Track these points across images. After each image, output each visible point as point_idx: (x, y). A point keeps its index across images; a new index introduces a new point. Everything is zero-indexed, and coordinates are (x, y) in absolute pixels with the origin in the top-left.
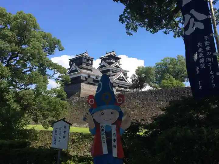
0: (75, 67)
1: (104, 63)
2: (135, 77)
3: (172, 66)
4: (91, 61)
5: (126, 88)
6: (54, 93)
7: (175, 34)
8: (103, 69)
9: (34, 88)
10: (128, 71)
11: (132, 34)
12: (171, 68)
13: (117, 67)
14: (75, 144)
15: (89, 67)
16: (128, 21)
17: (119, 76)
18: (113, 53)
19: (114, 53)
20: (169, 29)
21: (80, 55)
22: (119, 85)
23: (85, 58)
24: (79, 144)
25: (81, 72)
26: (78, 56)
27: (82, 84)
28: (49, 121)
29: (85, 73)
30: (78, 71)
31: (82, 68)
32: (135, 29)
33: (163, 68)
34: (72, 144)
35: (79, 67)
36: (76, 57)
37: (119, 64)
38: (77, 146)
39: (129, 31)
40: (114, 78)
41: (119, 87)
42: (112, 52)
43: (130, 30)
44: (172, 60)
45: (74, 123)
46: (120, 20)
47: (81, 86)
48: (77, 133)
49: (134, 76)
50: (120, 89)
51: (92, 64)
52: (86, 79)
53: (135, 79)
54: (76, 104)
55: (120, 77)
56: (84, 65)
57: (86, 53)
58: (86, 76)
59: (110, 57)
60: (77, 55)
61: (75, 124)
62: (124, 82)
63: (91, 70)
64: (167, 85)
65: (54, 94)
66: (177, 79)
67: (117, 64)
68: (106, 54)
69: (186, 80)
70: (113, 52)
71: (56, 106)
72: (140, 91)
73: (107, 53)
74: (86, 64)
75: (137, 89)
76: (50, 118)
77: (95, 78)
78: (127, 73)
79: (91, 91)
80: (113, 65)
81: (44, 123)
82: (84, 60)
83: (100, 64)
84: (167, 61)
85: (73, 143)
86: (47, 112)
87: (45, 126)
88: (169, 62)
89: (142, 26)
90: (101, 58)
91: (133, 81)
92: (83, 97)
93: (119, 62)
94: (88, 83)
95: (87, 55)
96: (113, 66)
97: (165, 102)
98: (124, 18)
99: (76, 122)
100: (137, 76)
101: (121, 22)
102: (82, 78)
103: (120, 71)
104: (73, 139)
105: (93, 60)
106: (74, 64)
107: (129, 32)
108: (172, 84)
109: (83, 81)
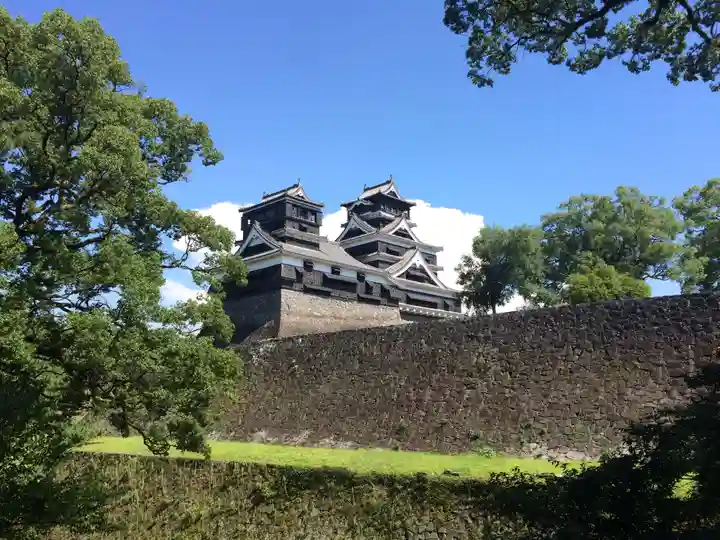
0: (259, 235)
1: (357, 223)
2: (470, 266)
3: (601, 225)
4: (314, 213)
5: (434, 305)
6: (186, 318)
7: (675, 70)
8: (356, 242)
9: (114, 306)
10: (441, 249)
11: (490, 83)
12: (597, 232)
13: (402, 234)
14: (263, 508)
15: (307, 236)
16: (480, 23)
17: (410, 265)
18: (387, 186)
19: (393, 189)
20: (648, 53)
21: (277, 196)
22: (412, 296)
23: (294, 206)
24: (280, 510)
25: (280, 252)
26: (270, 199)
27: (284, 292)
28: (171, 427)
29: (297, 256)
30: (271, 249)
31: (283, 239)
32: (503, 61)
33: (569, 231)
34: (253, 508)
35: (275, 236)
36: (264, 201)
37: (411, 226)
38: (270, 516)
39: (481, 68)
40: (394, 273)
41: (410, 301)
42: (384, 184)
43: (483, 63)
44: (601, 204)
45: (260, 430)
46: (447, 21)
47: (283, 300)
48: (272, 467)
49: (468, 261)
50: (415, 309)
51: (317, 226)
52: (299, 275)
53: (470, 273)
54: (266, 363)
55: (414, 268)
56: (290, 229)
57: (296, 186)
58: (299, 264)
59: (378, 201)
60: (268, 196)
61: (263, 434)
62: (426, 284)
63: (315, 246)
64: (589, 290)
65: (187, 323)
66: (621, 270)
67: (403, 225)
68: (365, 190)
69: (651, 273)
70: (388, 182)
71: (193, 368)
72: (490, 312)
73: (369, 189)
74: (296, 225)
75: (478, 308)
76: (173, 416)
77: (327, 271)
78: (437, 254)
79: (316, 317)
80: (389, 227)
81: (152, 432)
82: (290, 212)
83: (342, 226)
84: (582, 207)
85: (257, 505)
86: (162, 393)
87: (155, 442)
88: (589, 213)
89: (530, 49)
90: (347, 206)
91: (464, 278)
92: (290, 339)
93: (408, 217)
94: (307, 291)
95: (300, 193)
96: (388, 230)
97: (590, 352)
98: (462, 9)
99: (266, 427)
100: (477, 261)
101: (453, 29)
102: (284, 274)
103: (414, 248)
104: (256, 491)
105: (322, 209)
106: (257, 225)
107: (480, 72)
108: (608, 286)
109: (289, 284)
